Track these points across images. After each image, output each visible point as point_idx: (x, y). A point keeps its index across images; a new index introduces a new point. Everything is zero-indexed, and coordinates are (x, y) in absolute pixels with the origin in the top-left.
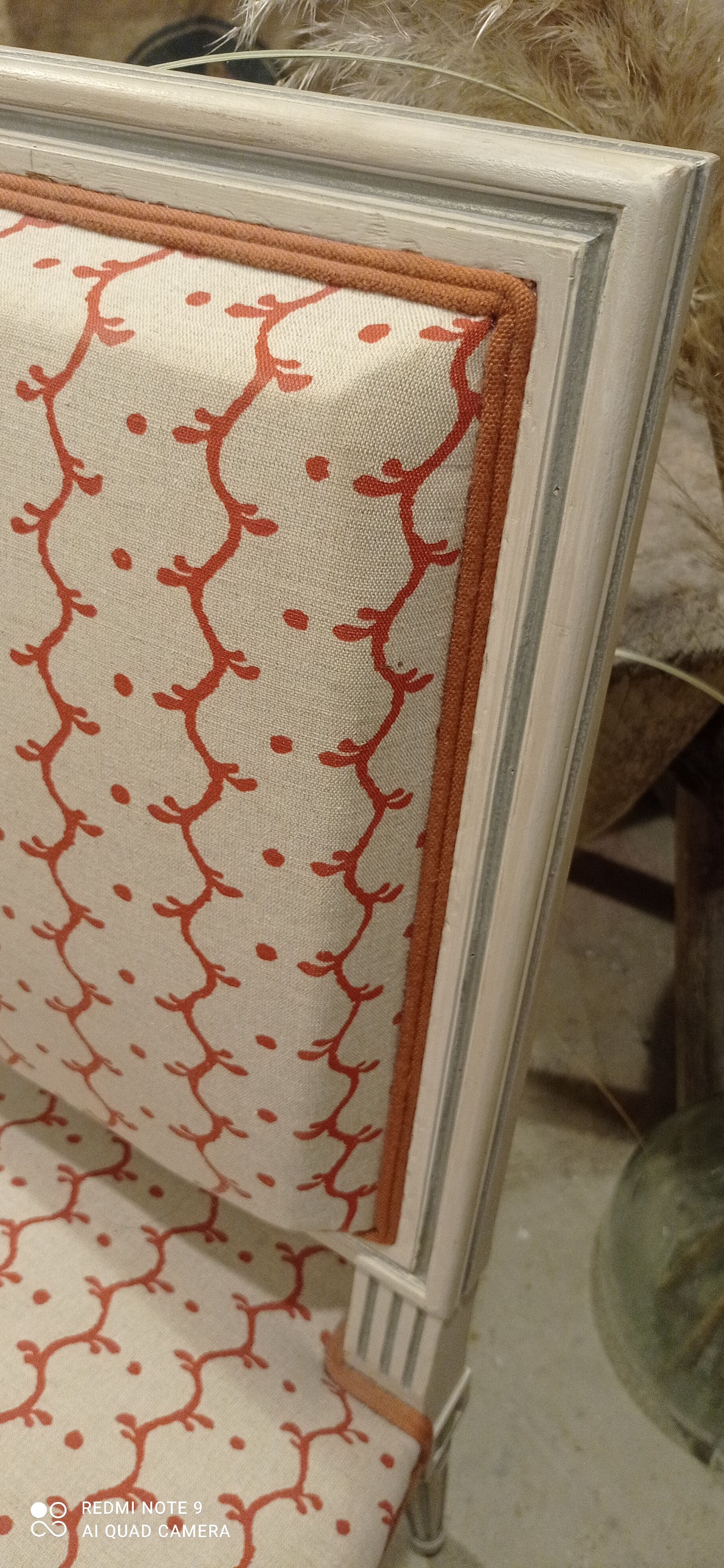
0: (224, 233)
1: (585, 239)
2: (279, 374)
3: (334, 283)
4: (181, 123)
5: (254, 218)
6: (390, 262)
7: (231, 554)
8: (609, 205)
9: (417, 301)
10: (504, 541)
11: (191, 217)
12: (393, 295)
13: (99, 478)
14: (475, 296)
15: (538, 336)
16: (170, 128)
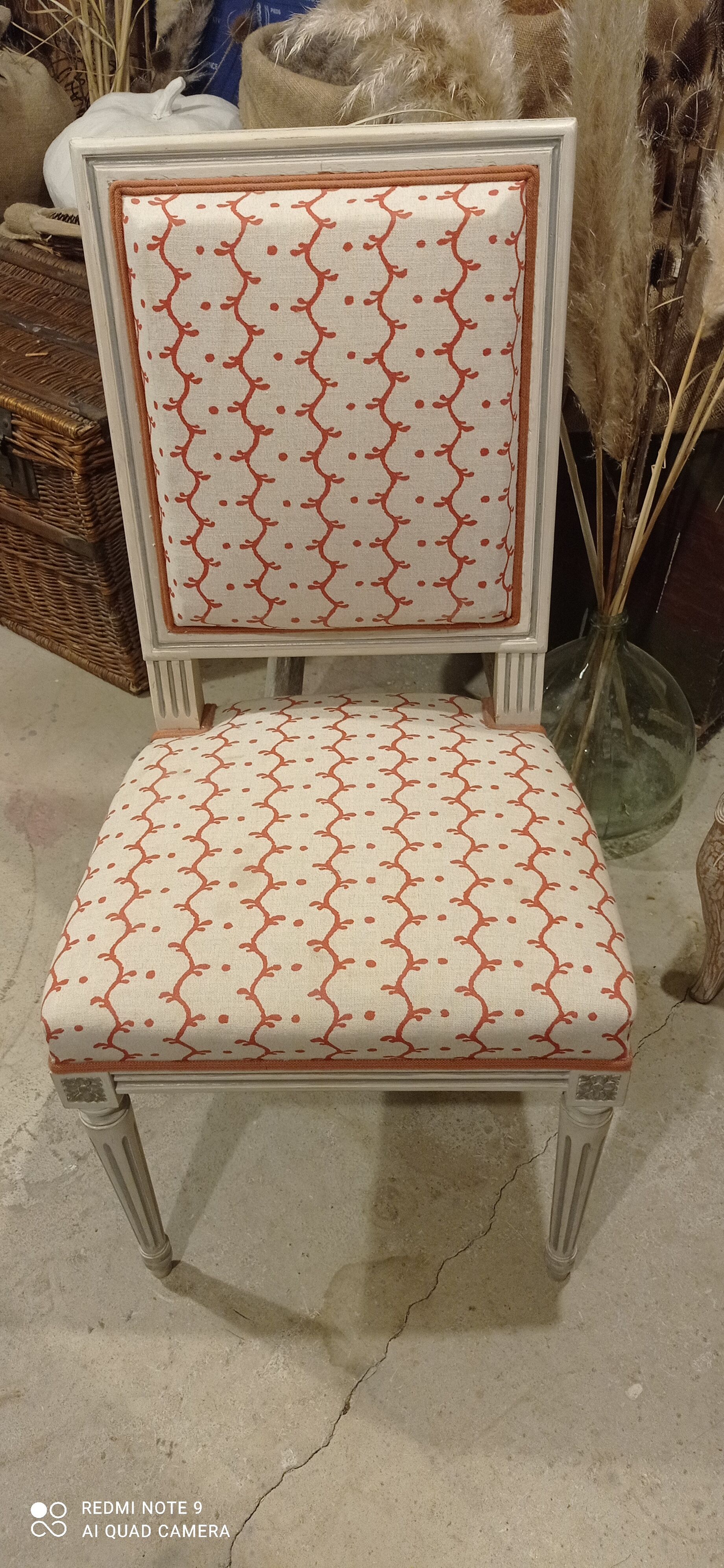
0: (417, 176)
1: (551, 148)
2: (473, 212)
3: (467, 182)
4: (395, 140)
5: (428, 168)
6: (487, 170)
7: (464, 281)
8: (558, 136)
9: (499, 181)
10: (536, 259)
11: (402, 173)
12: (490, 181)
13: (406, 270)
14: (521, 174)
15: (541, 182)
16: (390, 143)
